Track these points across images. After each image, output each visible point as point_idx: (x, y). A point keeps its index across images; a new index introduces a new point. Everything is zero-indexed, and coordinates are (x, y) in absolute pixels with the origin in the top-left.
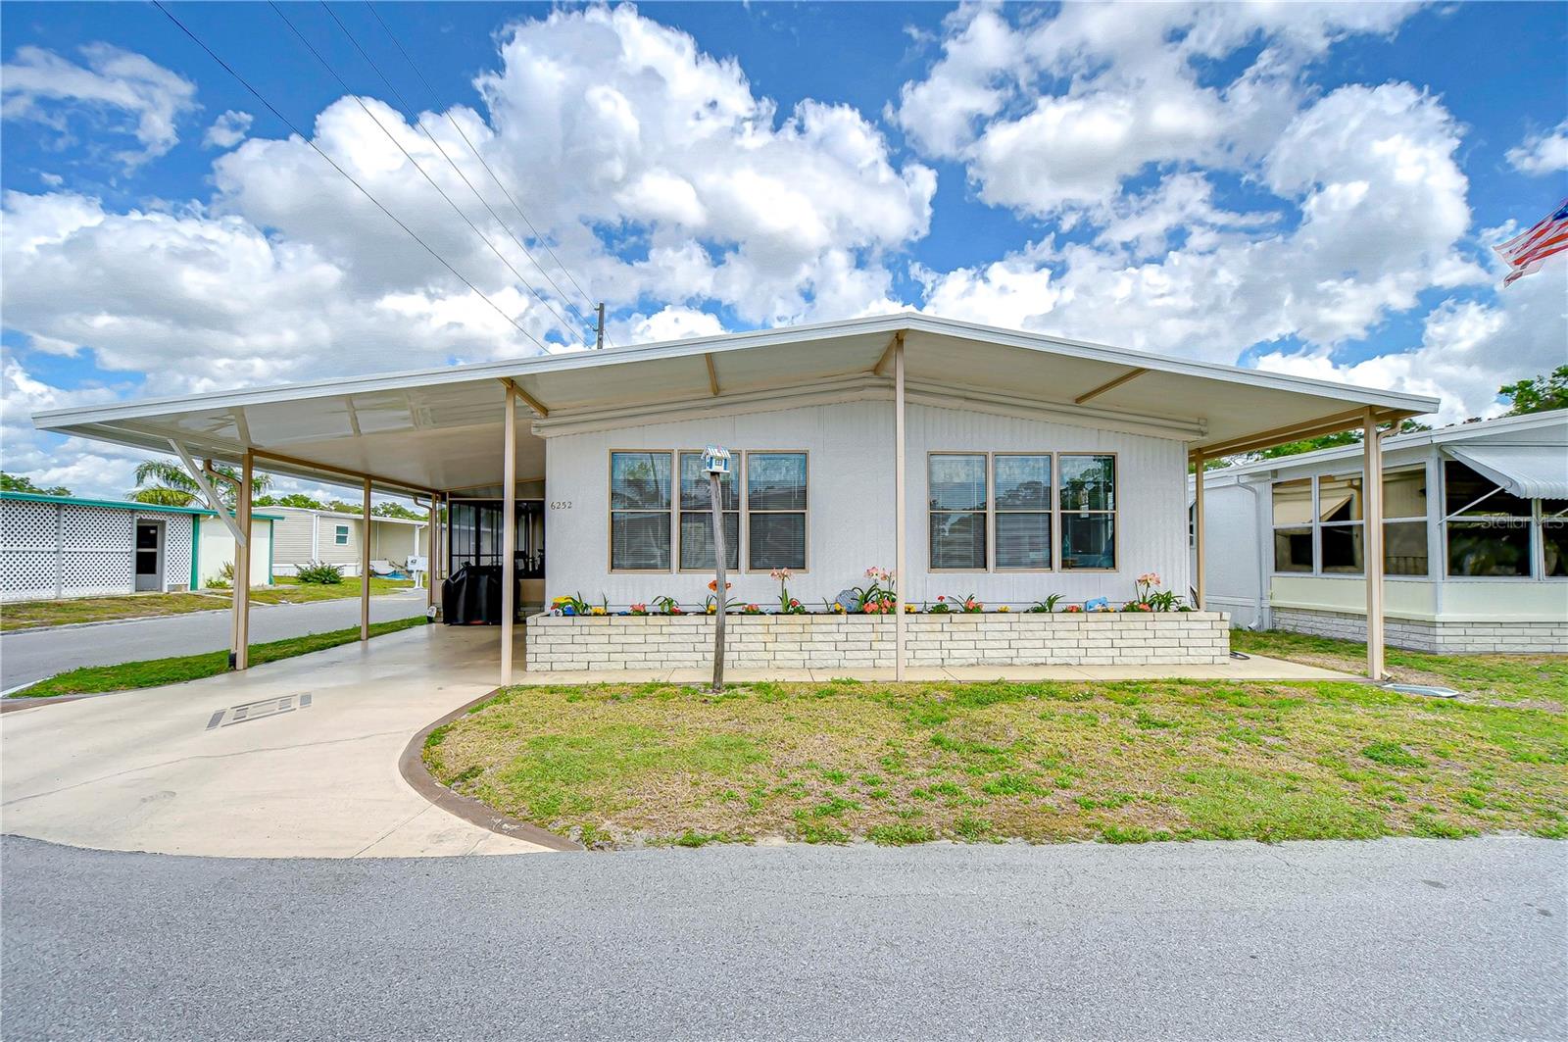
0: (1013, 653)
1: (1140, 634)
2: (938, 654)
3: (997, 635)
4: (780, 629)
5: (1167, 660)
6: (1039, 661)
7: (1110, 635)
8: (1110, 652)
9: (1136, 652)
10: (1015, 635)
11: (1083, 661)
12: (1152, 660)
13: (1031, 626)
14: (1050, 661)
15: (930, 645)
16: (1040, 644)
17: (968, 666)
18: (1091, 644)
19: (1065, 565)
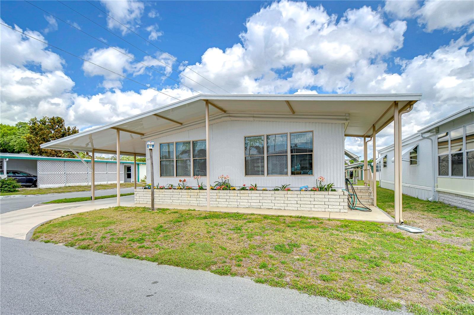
0: (261, 204)
1: (308, 199)
2: (236, 203)
3: (256, 198)
4: (192, 194)
5: (320, 210)
6: (270, 207)
7: (296, 199)
8: (296, 205)
9: (307, 206)
10: (261, 198)
11: (286, 208)
12: (313, 209)
13: (267, 195)
14: (274, 208)
15: (234, 200)
16: (270, 201)
17: (246, 208)
18: (289, 202)
19: (293, 173)
